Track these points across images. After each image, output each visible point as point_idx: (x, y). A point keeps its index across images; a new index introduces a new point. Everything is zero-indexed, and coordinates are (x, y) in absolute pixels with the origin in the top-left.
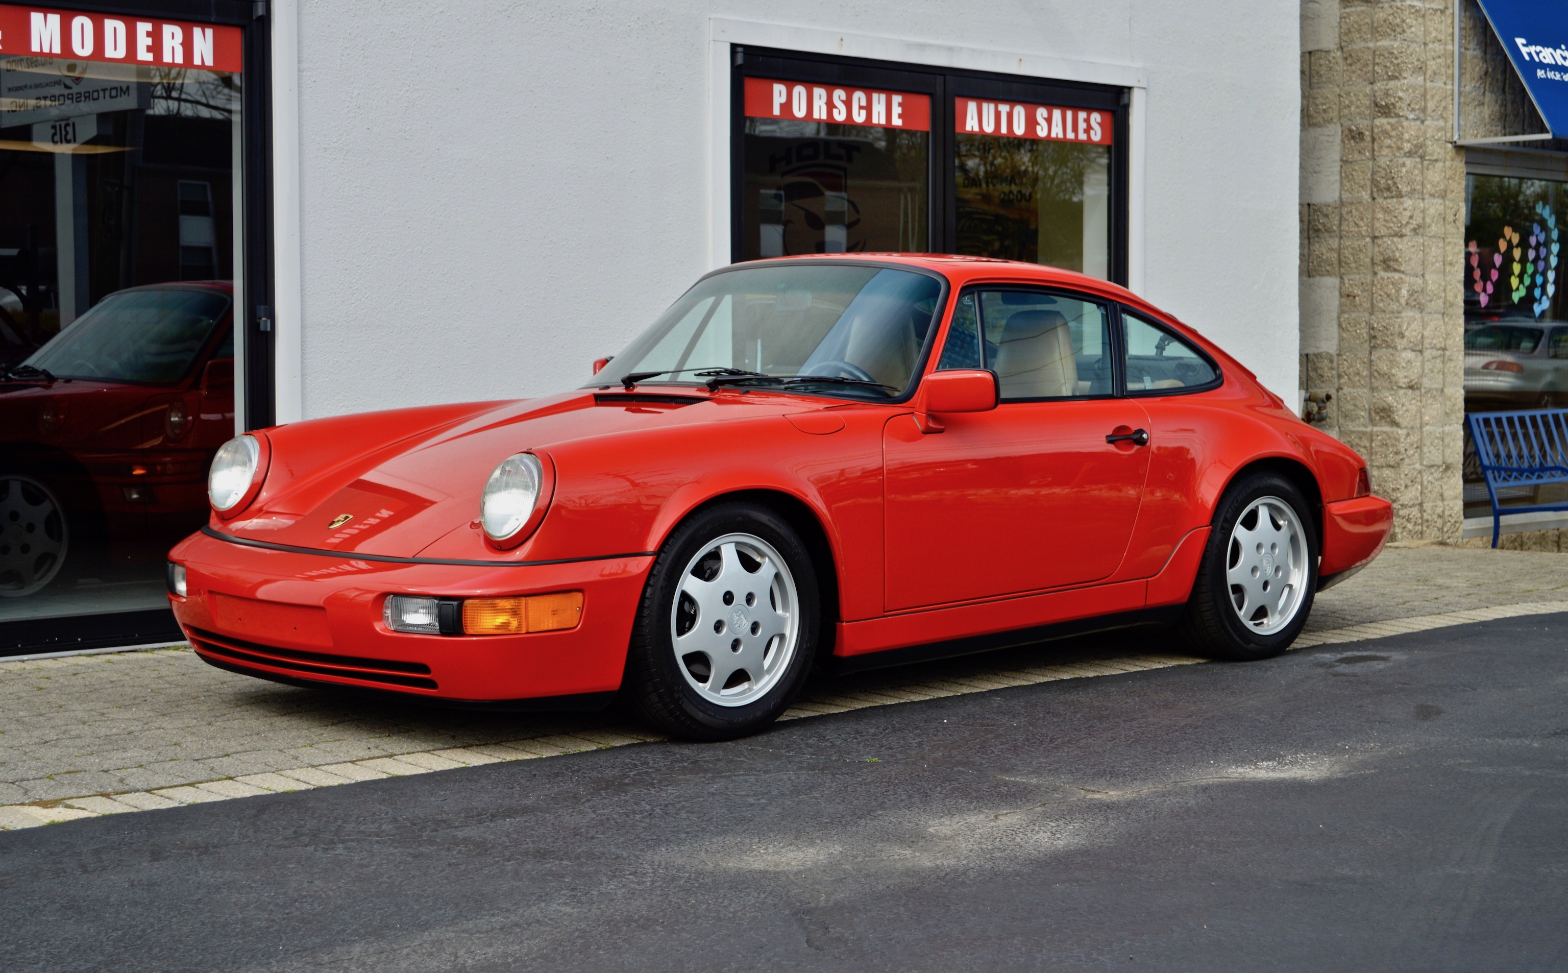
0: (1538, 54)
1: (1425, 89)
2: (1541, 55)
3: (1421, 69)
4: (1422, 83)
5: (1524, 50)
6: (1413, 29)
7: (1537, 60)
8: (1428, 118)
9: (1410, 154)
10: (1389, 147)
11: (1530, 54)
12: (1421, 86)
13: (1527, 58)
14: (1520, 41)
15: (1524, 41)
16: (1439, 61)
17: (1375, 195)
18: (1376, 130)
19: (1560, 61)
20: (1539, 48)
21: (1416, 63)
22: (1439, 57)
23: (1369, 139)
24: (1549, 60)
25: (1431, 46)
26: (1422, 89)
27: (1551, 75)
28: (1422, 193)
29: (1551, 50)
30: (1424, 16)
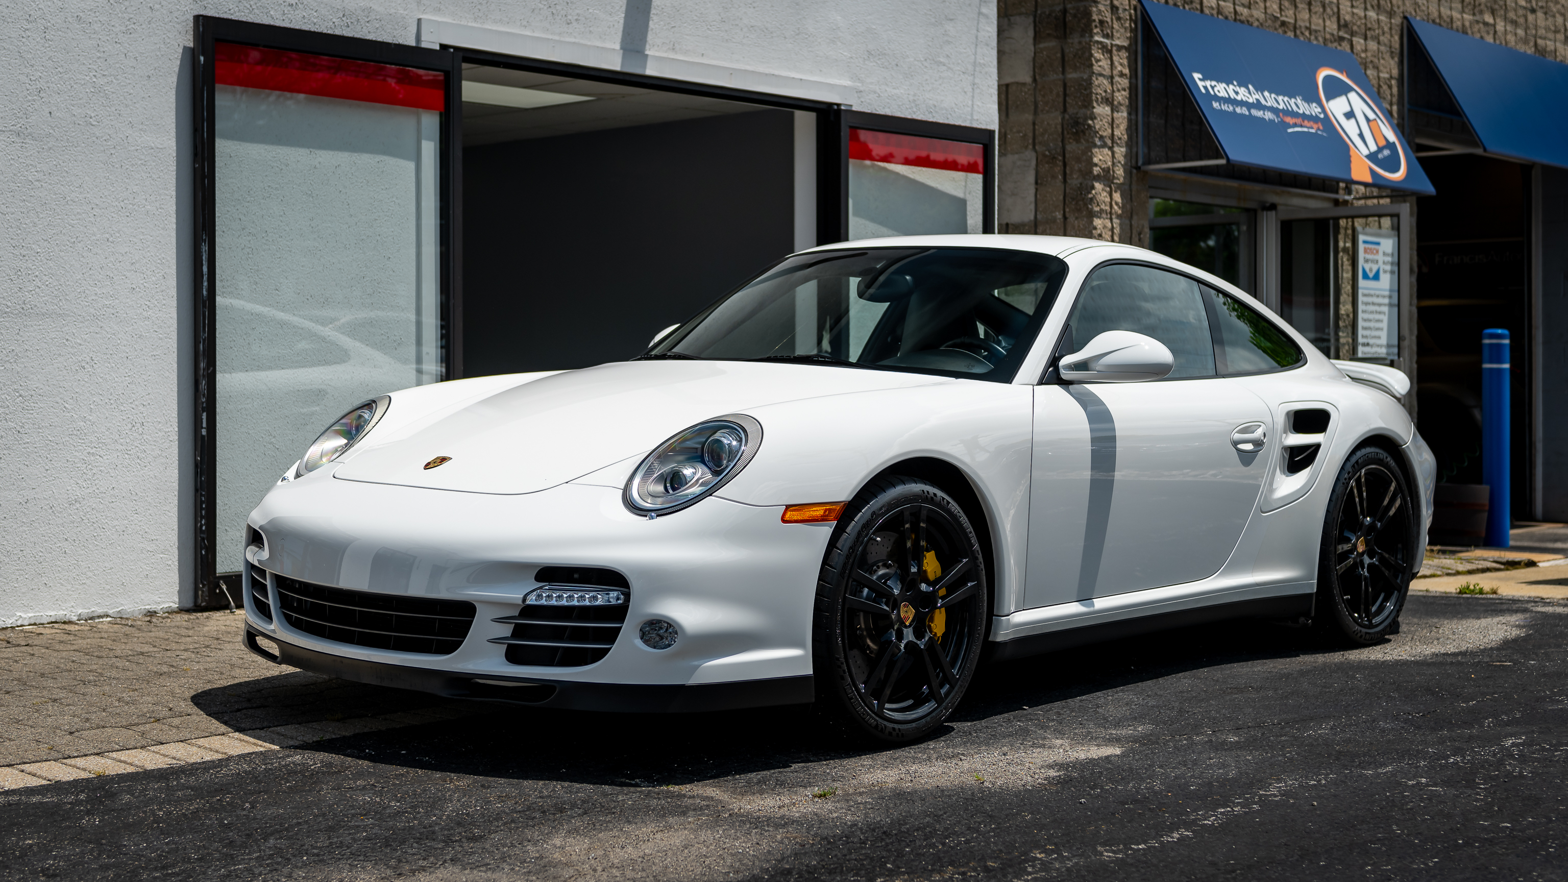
0: (1213, 88)
1: (1113, 119)
2: (1216, 89)
3: (1109, 101)
4: (1109, 112)
5: (1201, 84)
6: (1100, 63)
7: (1212, 93)
8: (1115, 145)
9: (1098, 178)
10: (1080, 170)
11: (1205, 88)
12: (1107, 115)
13: (1203, 91)
14: (1197, 76)
15: (1200, 76)
16: (1123, 93)
17: (1067, 215)
18: (1067, 156)
19: (1233, 95)
20: (1214, 83)
21: (1104, 94)
22: (1125, 90)
23: (1061, 164)
24: (1223, 94)
25: (1117, 79)
26: (1110, 119)
27: (1225, 107)
28: (1111, 213)
29: (1224, 85)
30: (1110, 52)
